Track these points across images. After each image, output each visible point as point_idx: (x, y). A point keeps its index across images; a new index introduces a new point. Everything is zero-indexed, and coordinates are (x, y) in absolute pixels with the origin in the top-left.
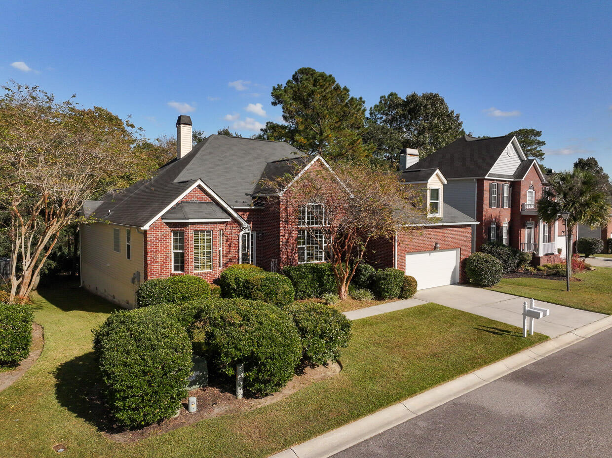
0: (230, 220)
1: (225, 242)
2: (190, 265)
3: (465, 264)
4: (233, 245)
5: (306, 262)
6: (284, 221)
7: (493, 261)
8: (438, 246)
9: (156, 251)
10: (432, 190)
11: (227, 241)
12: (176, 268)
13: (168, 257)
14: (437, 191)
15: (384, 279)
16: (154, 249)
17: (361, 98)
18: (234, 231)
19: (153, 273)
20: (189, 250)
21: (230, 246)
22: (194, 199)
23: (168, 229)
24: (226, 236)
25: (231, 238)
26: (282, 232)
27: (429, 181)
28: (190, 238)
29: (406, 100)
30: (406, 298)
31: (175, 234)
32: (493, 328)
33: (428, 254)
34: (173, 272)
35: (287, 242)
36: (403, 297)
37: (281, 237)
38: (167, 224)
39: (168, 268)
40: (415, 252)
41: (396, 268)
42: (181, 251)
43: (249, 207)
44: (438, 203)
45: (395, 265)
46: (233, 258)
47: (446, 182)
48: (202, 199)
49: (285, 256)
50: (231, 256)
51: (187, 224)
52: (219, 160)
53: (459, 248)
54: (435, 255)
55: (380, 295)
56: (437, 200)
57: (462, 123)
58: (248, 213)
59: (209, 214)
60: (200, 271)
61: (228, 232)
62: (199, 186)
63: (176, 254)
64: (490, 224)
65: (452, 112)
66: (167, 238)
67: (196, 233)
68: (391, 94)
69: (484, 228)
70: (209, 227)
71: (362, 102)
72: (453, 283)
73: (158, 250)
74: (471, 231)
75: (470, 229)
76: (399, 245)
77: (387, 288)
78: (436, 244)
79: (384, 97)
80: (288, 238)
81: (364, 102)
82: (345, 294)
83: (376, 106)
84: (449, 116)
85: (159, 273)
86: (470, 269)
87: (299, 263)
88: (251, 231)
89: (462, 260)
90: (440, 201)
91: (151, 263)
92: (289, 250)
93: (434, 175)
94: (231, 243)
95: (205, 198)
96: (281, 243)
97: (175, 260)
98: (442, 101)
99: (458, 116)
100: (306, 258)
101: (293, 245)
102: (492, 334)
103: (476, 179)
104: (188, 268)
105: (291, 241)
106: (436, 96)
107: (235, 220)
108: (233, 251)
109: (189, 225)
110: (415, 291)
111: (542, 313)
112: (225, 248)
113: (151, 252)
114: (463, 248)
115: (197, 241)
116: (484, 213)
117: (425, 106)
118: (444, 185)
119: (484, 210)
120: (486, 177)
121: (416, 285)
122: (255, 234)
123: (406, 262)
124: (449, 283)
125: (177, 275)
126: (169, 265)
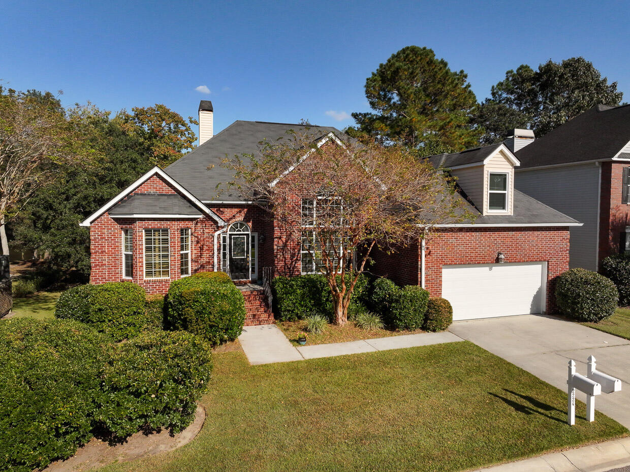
0: (201, 216)
1: (194, 243)
2: (138, 270)
3: (554, 285)
4: (205, 248)
5: (314, 273)
6: (280, 219)
7: (599, 283)
8: (502, 256)
9: (102, 252)
10: (493, 176)
11: (198, 242)
12: (127, 275)
13: (118, 260)
14: (503, 177)
15: (397, 301)
16: (99, 249)
17: (462, 72)
18: (207, 231)
19: (97, 277)
20: (138, 253)
21: (201, 249)
22: (152, 191)
23: (117, 226)
24: (195, 237)
25: (204, 239)
26: (277, 233)
27: (486, 162)
28: (138, 238)
29: (538, 71)
30: (434, 331)
31: (126, 232)
32: (526, 398)
33: (487, 268)
34: (124, 277)
35: (285, 245)
36: (429, 329)
37: (276, 240)
38: (116, 220)
39: (118, 273)
40: (459, 264)
41: (423, 287)
42: (131, 253)
43: (244, 202)
44: (505, 194)
45: (421, 282)
46: (206, 264)
47: (518, 164)
48: (163, 190)
49: (282, 264)
50: (204, 260)
51: (133, 221)
52: (230, 148)
53: (545, 260)
54: (498, 270)
55: (391, 325)
56: (505, 189)
57: (622, 94)
58: (246, 210)
59: (164, 208)
60: (154, 278)
61: (200, 231)
62: (156, 174)
63: (127, 256)
64: (625, 228)
65: (605, 80)
66: (115, 237)
67: (148, 231)
68: (522, 67)
69: (611, 233)
70: (164, 225)
71: (463, 76)
72: (535, 312)
73: (105, 251)
74: (569, 237)
75: (567, 234)
76: (429, 254)
77: (400, 314)
78: (499, 254)
79: (512, 72)
80: (287, 241)
81: (466, 76)
82: (343, 318)
83: (501, 84)
84: (600, 86)
85: (106, 278)
86: (560, 294)
87: (303, 274)
88: (252, 232)
89: (550, 279)
90: (510, 192)
91: (96, 266)
92: (288, 256)
93: (496, 153)
94: (202, 245)
95: (166, 189)
96: (275, 247)
97: (126, 263)
98: (589, 66)
99: (614, 86)
100: (314, 268)
101: (294, 250)
102: (511, 410)
103: (599, 162)
104: (137, 273)
105: (290, 244)
106: (578, 60)
107: (208, 217)
108: (206, 255)
109: (137, 222)
110: (450, 320)
111: (599, 386)
112: (195, 252)
113: (95, 253)
114: (553, 261)
115: (148, 241)
116: (612, 212)
117: (561, 77)
118: (516, 168)
119: (611, 206)
120: (615, 158)
121: (450, 312)
122: (256, 235)
123: (443, 279)
124: (529, 312)
125: (128, 281)
126: (119, 270)
